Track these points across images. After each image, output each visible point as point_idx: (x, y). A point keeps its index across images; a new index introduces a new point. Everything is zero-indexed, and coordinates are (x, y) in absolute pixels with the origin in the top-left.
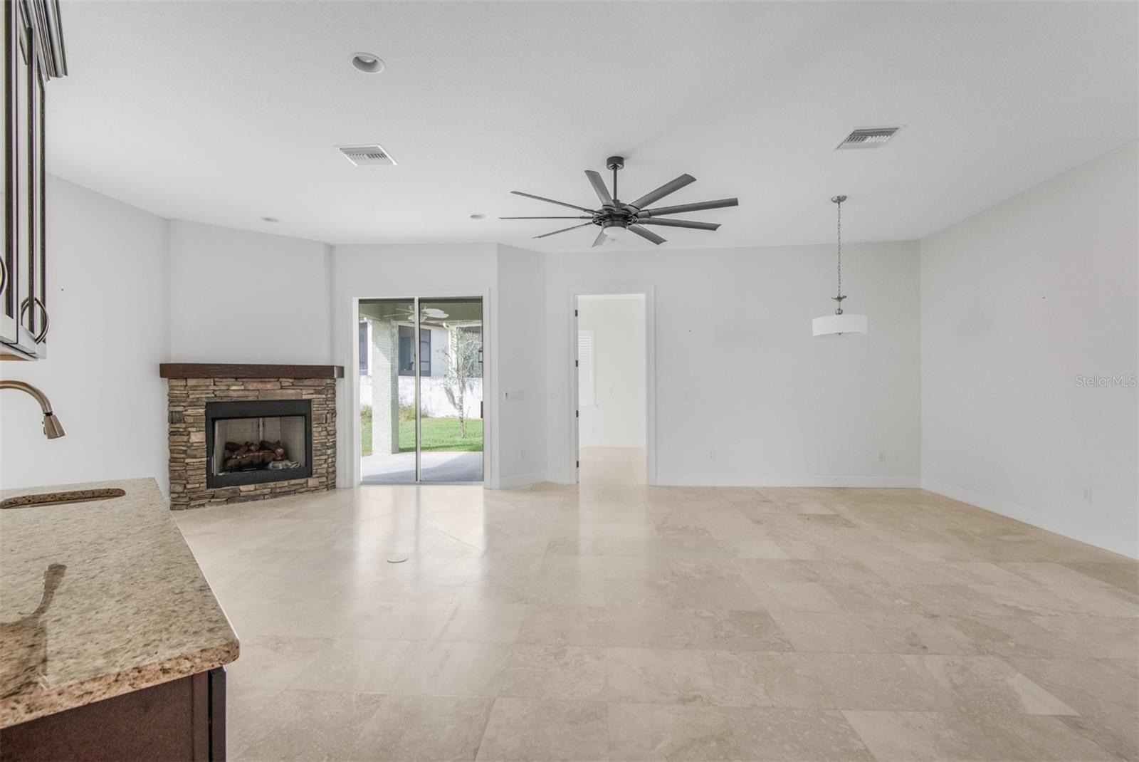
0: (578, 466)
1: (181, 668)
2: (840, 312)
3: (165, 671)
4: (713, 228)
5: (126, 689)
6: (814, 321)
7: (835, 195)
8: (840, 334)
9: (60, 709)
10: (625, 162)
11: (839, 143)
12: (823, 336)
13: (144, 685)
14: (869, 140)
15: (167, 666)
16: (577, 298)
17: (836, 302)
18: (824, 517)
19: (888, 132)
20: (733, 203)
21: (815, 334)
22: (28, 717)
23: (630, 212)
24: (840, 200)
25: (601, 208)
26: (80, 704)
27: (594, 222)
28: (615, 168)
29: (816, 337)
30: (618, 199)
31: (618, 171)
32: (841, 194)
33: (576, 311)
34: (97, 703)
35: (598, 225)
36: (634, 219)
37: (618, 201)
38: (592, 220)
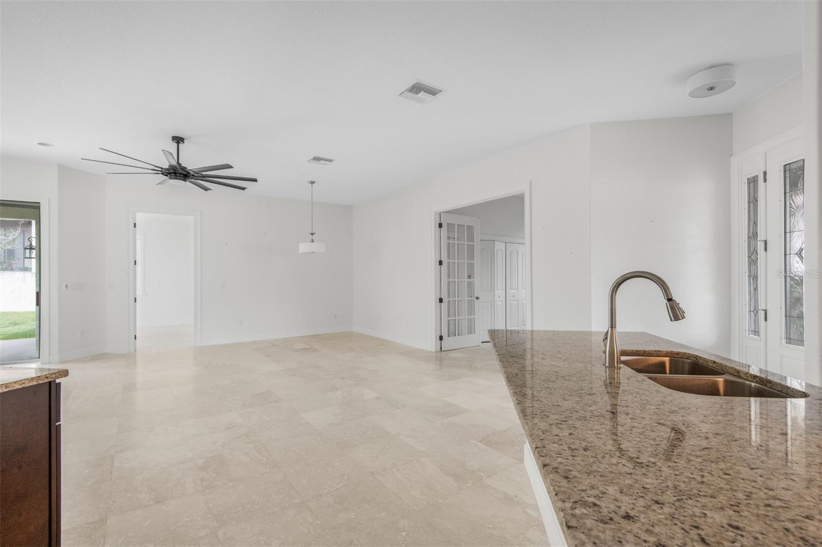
0: (135, 339)
1: (52, 377)
2: (313, 241)
3: (47, 378)
4: (243, 189)
5: (35, 383)
6: (300, 244)
7: (310, 180)
8: (312, 252)
9: (15, 388)
10: (185, 141)
11: (309, 159)
12: (305, 253)
13: (41, 382)
14: (322, 161)
15: (48, 376)
16: (136, 214)
17: (311, 235)
18: (304, 349)
19: (330, 161)
20: (255, 180)
21: (300, 252)
22: (6, 390)
23: (189, 173)
24: (312, 183)
25: (167, 167)
26: (21, 387)
27: (162, 174)
28: (178, 143)
29: (301, 253)
30: (180, 162)
31: (180, 145)
32: (313, 180)
33: (135, 224)
34: (26, 387)
35: (165, 175)
36: (192, 177)
37: (181, 164)
38: (160, 172)
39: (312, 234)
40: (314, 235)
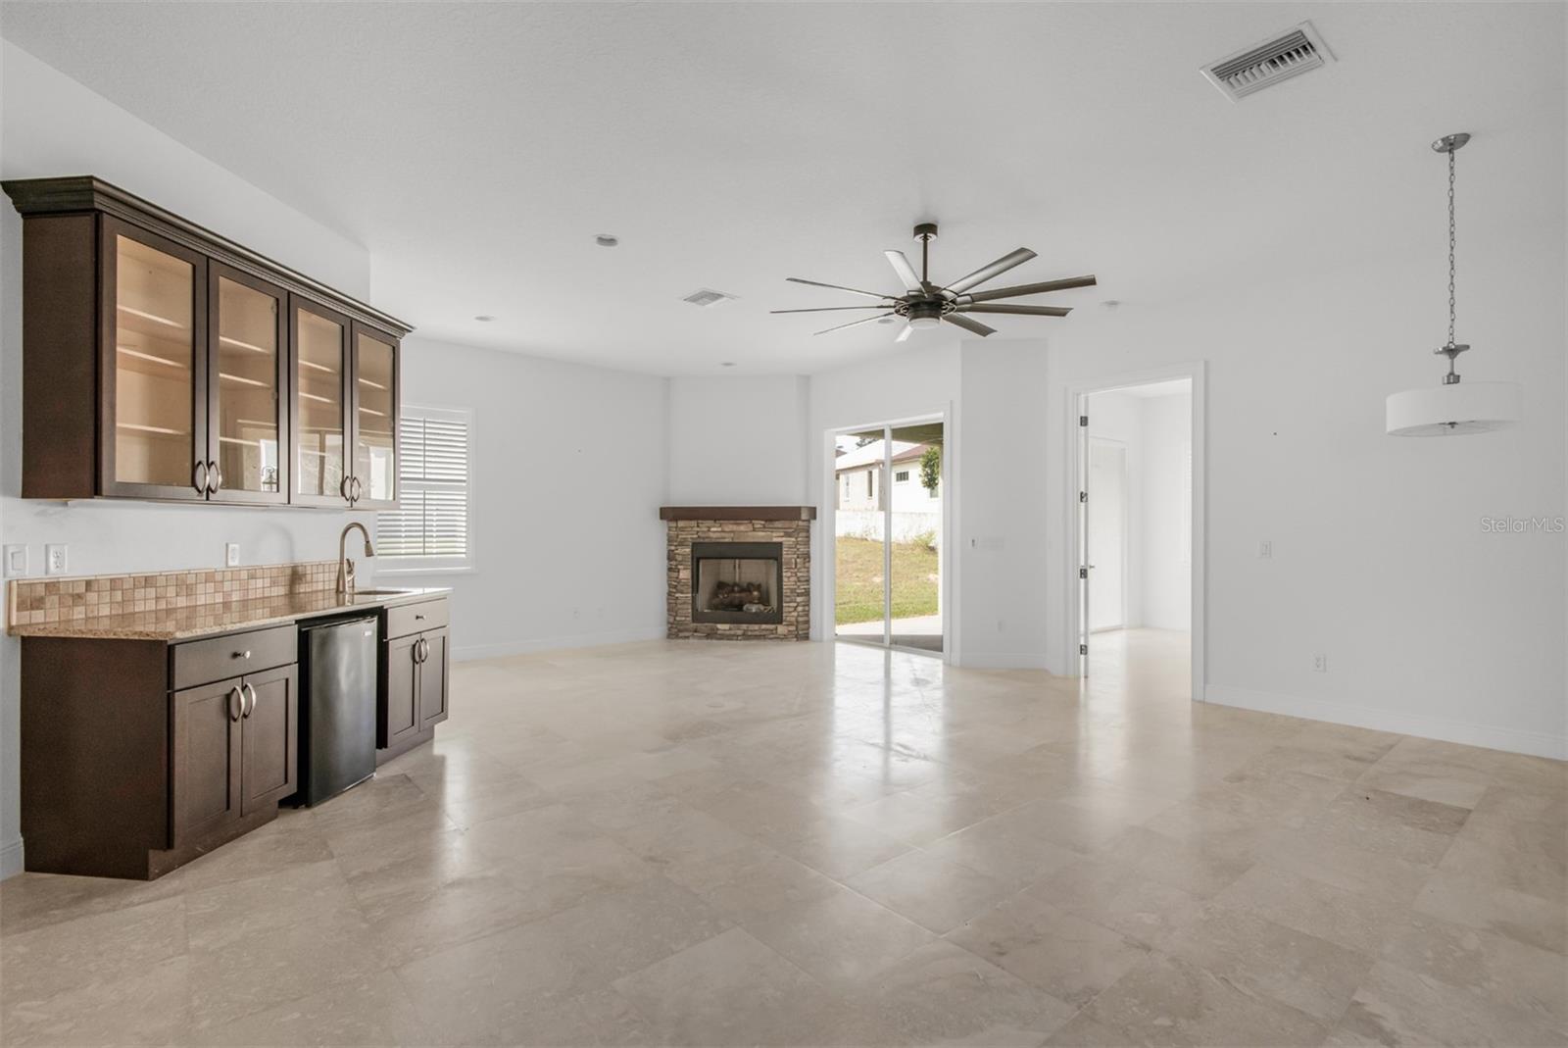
0: (1082, 653)
2: (1453, 379)
4: (1061, 313)
6: (1389, 401)
7: (1442, 137)
8: (1452, 424)
10: (939, 229)
16: (1085, 397)
17: (1445, 361)
20: (1091, 282)
21: (1389, 428)
23: (944, 298)
25: (906, 295)
27: (896, 312)
28: (925, 236)
30: (928, 280)
32: (1456, 131)
33: (1085, 418)
35: (902, 315)
36: (952, 305)
37: (929, 283)
38: (893, 310)
39: (1452, 352)
40: (1461, 355)
